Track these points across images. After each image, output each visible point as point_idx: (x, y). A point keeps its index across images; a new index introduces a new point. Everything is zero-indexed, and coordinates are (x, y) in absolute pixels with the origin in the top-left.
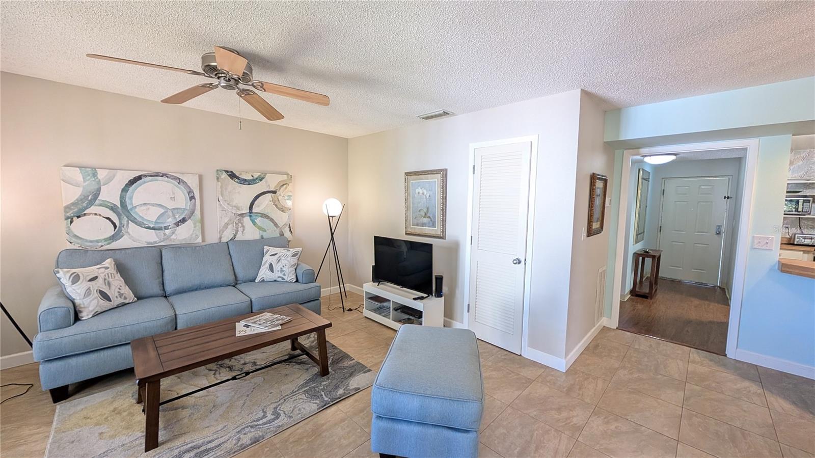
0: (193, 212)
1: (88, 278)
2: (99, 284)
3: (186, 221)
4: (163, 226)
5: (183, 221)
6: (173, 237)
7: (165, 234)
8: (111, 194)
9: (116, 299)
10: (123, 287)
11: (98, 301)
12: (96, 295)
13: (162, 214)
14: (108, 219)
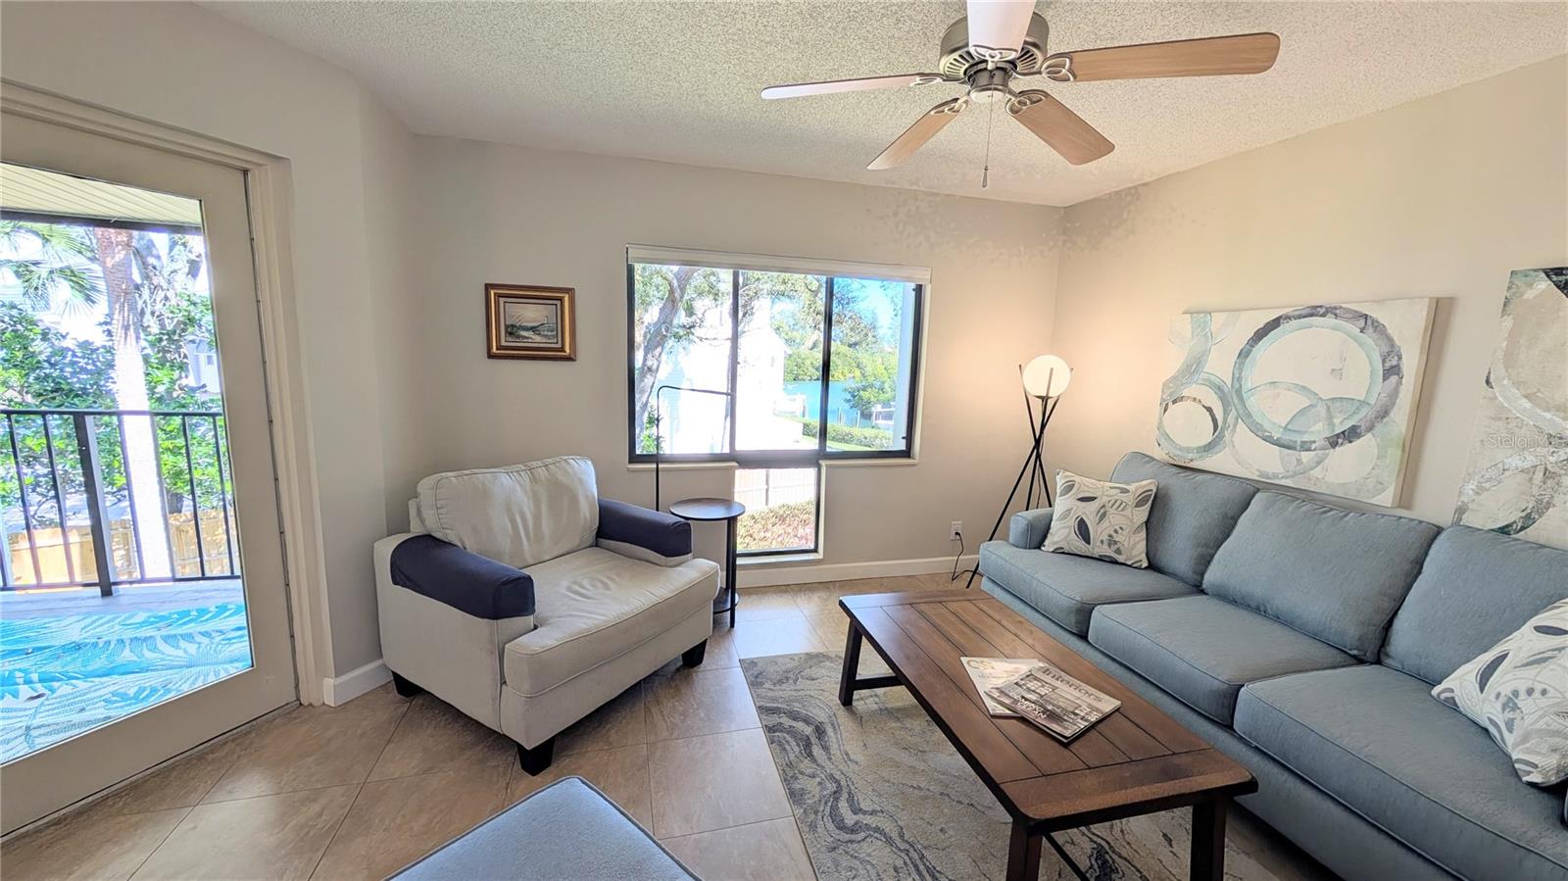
0: (1384, 414)
1: (1080, 496)
2: (1088, 512)
3: (1359, 436)
4: (1299, 439)
5: (1351, 434)
6: (1317, 473)
7: (1299, 461)
8: (1220, 365)
9: (1099, 544)
10: (1130, 532)
11: (1070, 533)
12: (1072, 522)
13: (1302, 411)
14: (1209, 409)
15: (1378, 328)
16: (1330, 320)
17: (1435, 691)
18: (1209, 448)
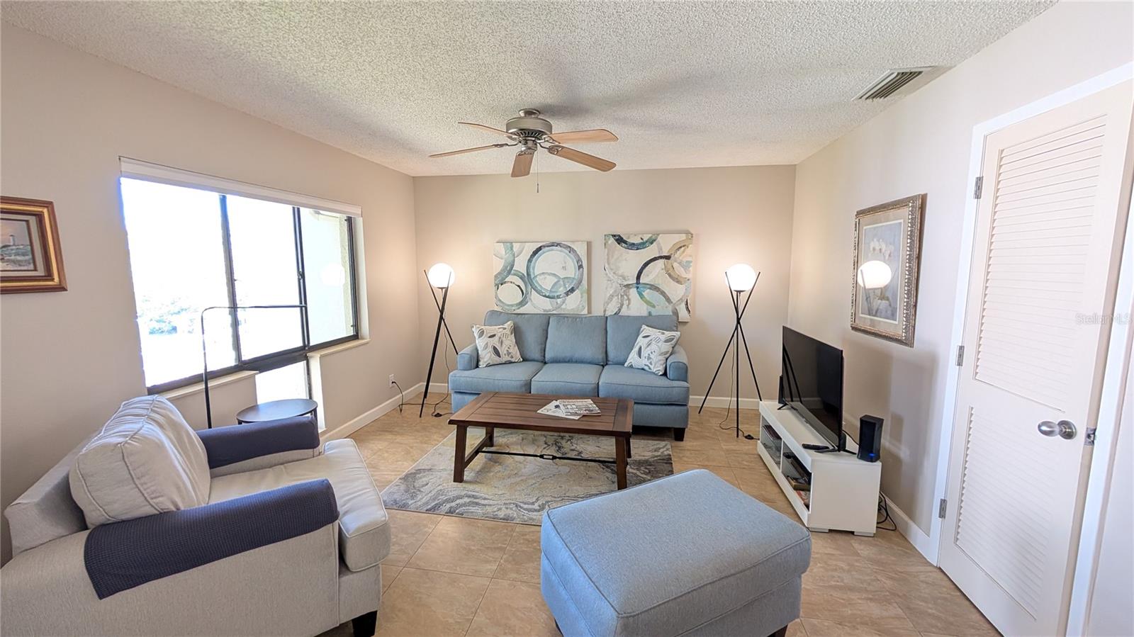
0: (580, 282)
1: (489, 335)
2: (495, 341)
3: (574, 291)
4: (556, 294)
5: (572, 290)
6: (563, 306)
7: (557, 303)
8: (520, 266)
9: (505, 356)
10: (512, 347)
11: (491, 355)
12: (491, 349)
13: (556, 284)
14: (519, 286)
15: (574, 251)
16: (558, 248)
17: (626, 365)
18: (522, 303)
